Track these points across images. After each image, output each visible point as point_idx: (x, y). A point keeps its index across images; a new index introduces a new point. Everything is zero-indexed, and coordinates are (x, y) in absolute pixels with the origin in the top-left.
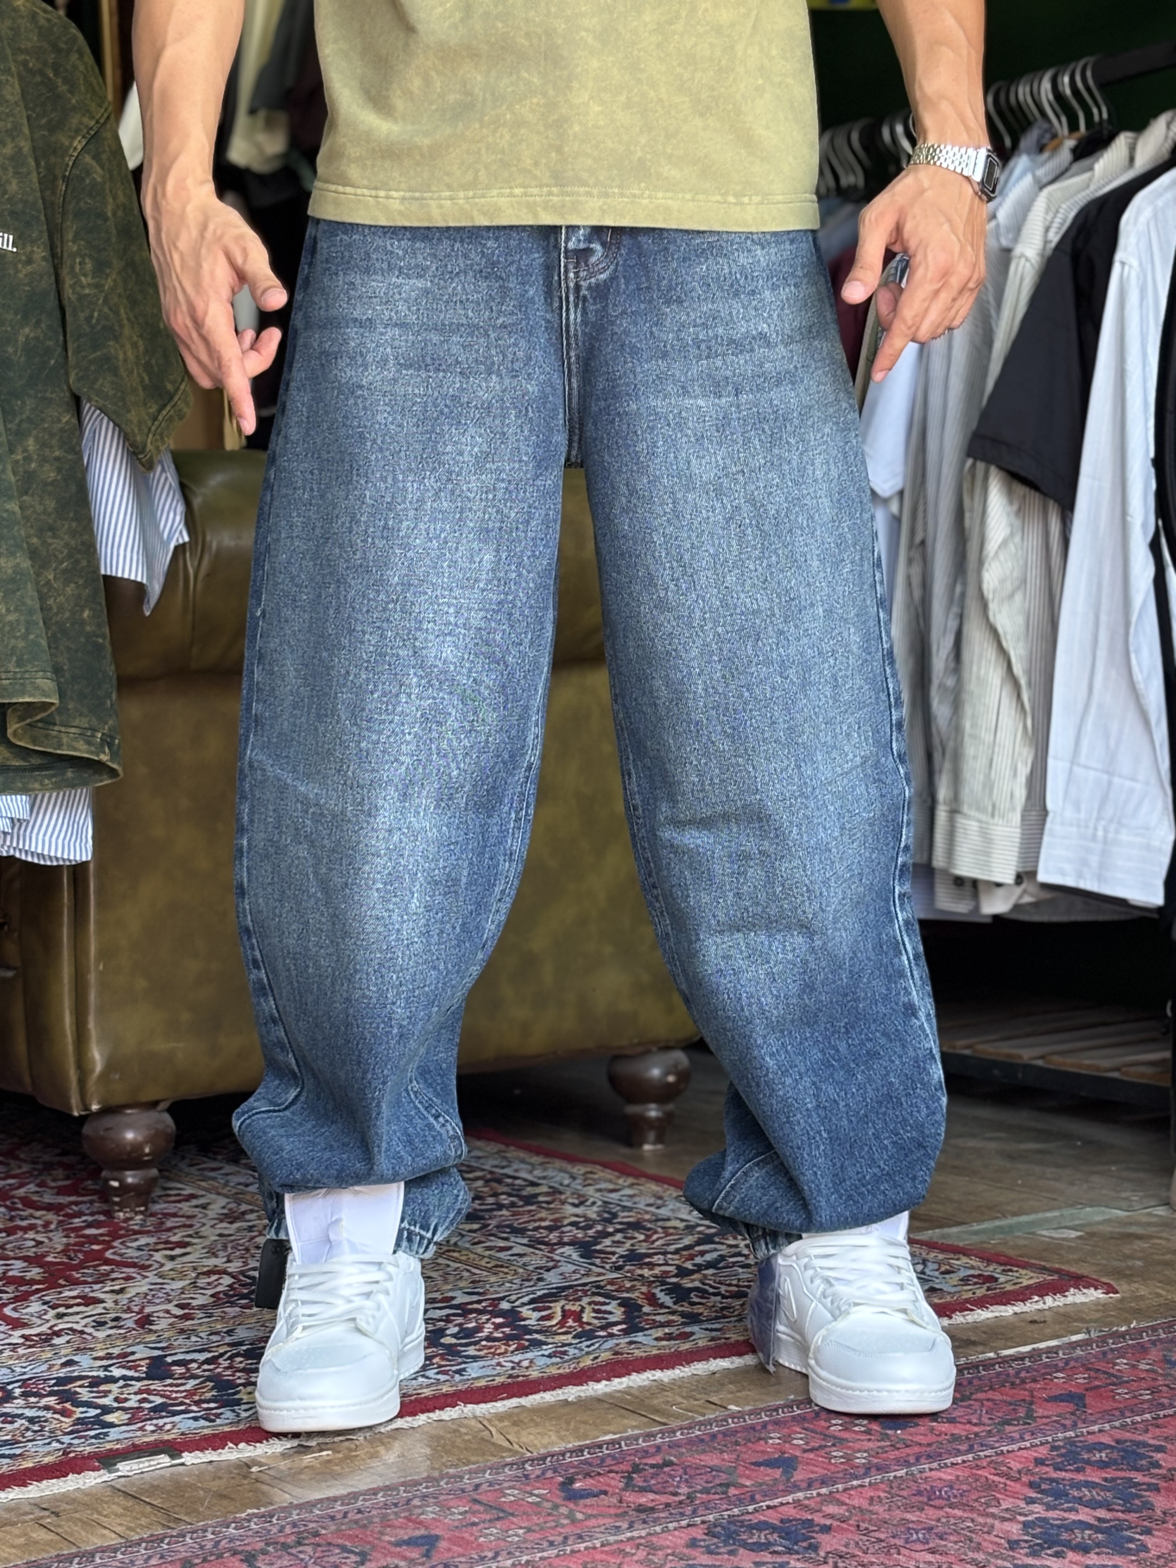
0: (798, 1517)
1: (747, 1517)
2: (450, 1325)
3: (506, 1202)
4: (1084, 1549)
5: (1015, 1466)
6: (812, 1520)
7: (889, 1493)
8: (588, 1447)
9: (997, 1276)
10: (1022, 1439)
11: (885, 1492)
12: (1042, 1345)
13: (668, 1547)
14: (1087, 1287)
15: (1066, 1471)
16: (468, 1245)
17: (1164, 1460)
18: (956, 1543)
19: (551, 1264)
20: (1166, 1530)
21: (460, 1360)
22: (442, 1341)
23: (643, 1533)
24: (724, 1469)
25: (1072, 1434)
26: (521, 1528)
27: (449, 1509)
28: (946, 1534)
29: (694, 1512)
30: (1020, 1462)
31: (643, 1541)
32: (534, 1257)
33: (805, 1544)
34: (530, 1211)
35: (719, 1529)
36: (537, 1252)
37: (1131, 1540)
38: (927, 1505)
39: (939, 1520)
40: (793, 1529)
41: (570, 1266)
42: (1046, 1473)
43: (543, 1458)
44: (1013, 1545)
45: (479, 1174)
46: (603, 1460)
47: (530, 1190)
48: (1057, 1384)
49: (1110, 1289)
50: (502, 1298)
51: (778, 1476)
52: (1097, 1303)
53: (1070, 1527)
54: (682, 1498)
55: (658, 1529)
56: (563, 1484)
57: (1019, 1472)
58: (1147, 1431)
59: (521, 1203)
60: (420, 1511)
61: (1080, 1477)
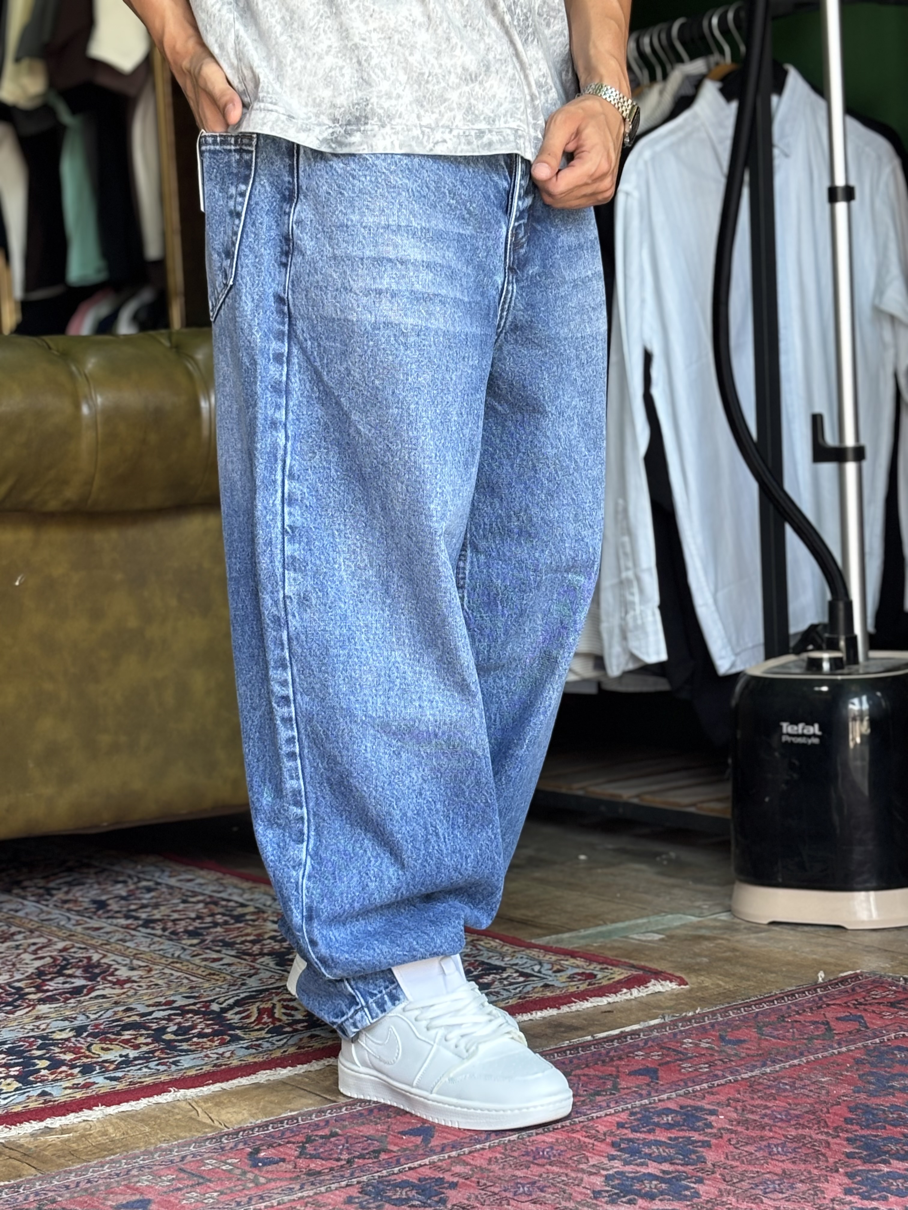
0: (433, 1176)
1: (392, 1177)
2: (171, 1024)
3: (220, 921)
4: (651, 1197)
5: (602, 1129)
6: (443, 1178)
7: (503, 1154)
8: (272, 1122)
9: (595, 973)
10: (609, 1107)
11: (500, 1153)
12: (628, 1029)
13: (330, 1204)
14: (665, 980)
15: (641, 1132)
16: (188, 958)
17: (717, 1122)
18: (553, 1194)
19: (253, 971)
20: (715, 1179)
21: (176, 1054)
22: (164, 1037)
23: (311, 1193)
24: (377, 1138)
25: (646, 1101)
26: (216, 1191)
27: (160, 1177)
28: (545, 1186)
29: (352, 1174)
30: (605, 1126)
31: (310, 1200)
32: (239, 966)
33: (436, 1199)
34: (239, 928)
35: (370, 1188)
36: (242, 961)
37: (687, 1188)
38: (533, 1163)
39: (541, 1176)
40: (428, 1186)
41: (267, 973)
42: (625, 1134)
43: (237, 1133)
44: (597, 1194)
45: (200, 898)
46: (283, 1133)
47: (240, 911)
48: (637, 1060)
49: (682, 982)
50: (213, 1001)
51: (419, 1143)
52: (672, 993)
53: (640, 1179)
54: (343, 1162)
55: (323, 1189)
56: (251, 1153)
57: (605, 1134)
58: (704, 1097)
59: (232, 921)
60: (136, 1179)
61: (651, 1137)
